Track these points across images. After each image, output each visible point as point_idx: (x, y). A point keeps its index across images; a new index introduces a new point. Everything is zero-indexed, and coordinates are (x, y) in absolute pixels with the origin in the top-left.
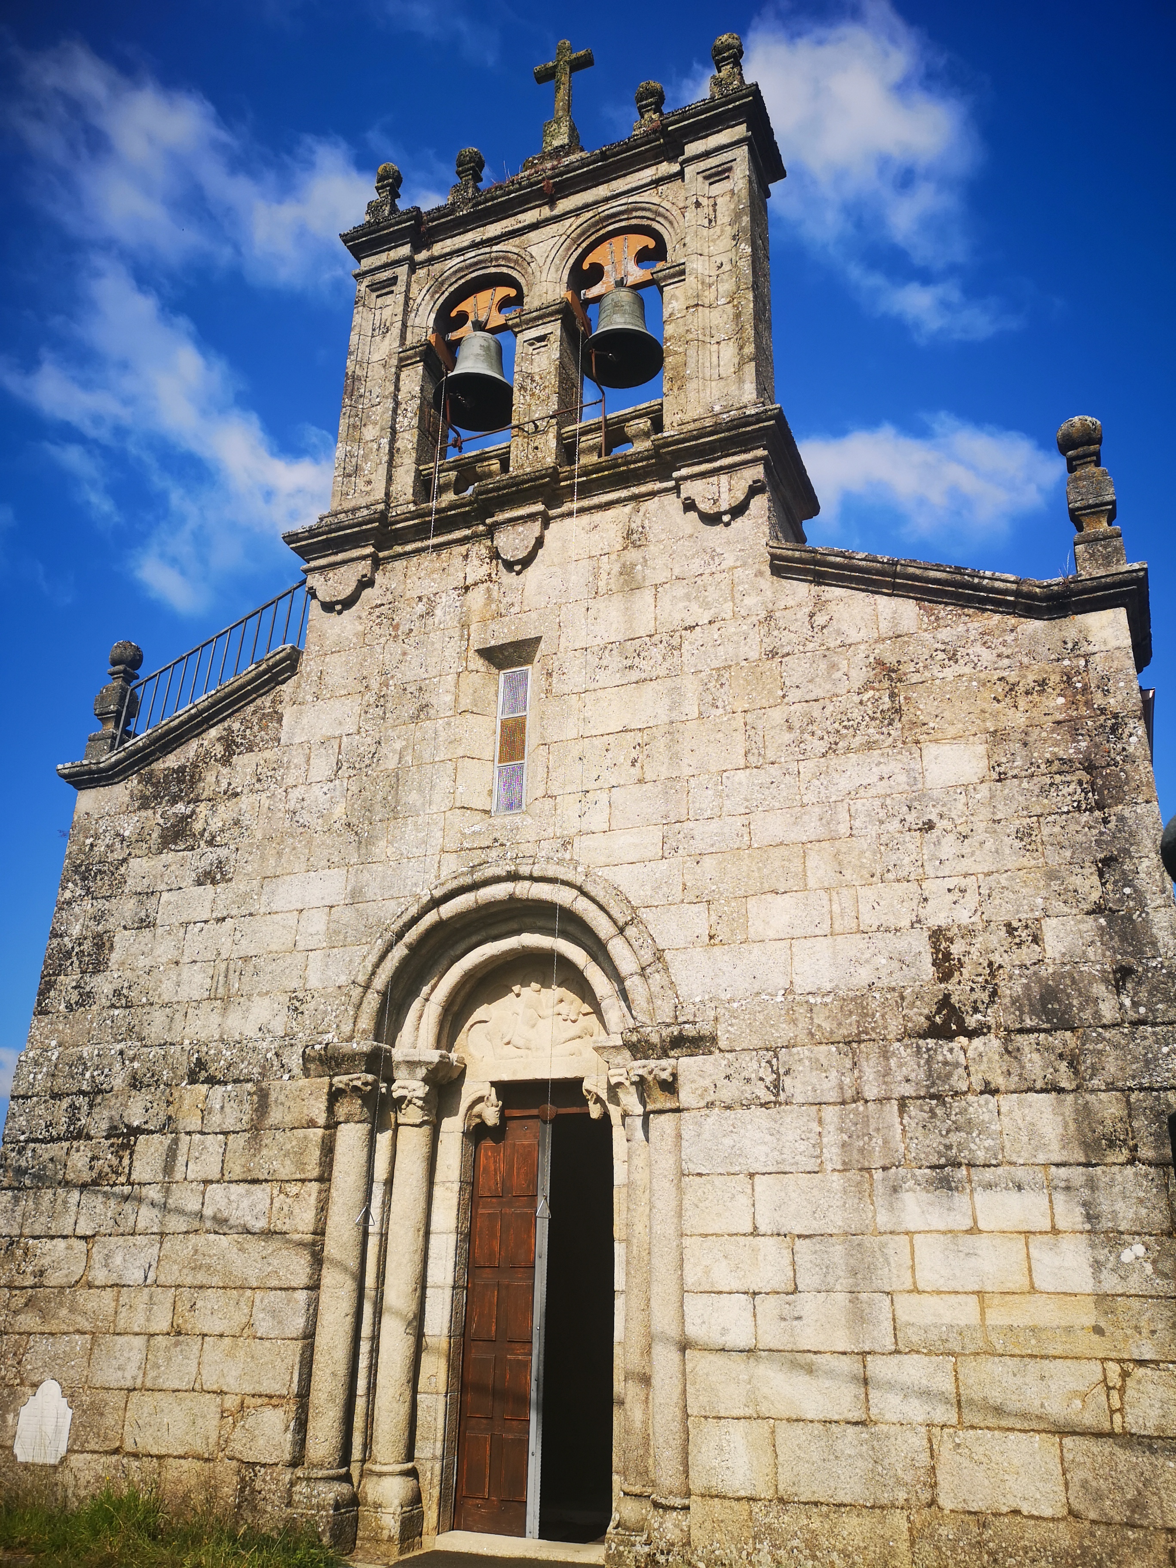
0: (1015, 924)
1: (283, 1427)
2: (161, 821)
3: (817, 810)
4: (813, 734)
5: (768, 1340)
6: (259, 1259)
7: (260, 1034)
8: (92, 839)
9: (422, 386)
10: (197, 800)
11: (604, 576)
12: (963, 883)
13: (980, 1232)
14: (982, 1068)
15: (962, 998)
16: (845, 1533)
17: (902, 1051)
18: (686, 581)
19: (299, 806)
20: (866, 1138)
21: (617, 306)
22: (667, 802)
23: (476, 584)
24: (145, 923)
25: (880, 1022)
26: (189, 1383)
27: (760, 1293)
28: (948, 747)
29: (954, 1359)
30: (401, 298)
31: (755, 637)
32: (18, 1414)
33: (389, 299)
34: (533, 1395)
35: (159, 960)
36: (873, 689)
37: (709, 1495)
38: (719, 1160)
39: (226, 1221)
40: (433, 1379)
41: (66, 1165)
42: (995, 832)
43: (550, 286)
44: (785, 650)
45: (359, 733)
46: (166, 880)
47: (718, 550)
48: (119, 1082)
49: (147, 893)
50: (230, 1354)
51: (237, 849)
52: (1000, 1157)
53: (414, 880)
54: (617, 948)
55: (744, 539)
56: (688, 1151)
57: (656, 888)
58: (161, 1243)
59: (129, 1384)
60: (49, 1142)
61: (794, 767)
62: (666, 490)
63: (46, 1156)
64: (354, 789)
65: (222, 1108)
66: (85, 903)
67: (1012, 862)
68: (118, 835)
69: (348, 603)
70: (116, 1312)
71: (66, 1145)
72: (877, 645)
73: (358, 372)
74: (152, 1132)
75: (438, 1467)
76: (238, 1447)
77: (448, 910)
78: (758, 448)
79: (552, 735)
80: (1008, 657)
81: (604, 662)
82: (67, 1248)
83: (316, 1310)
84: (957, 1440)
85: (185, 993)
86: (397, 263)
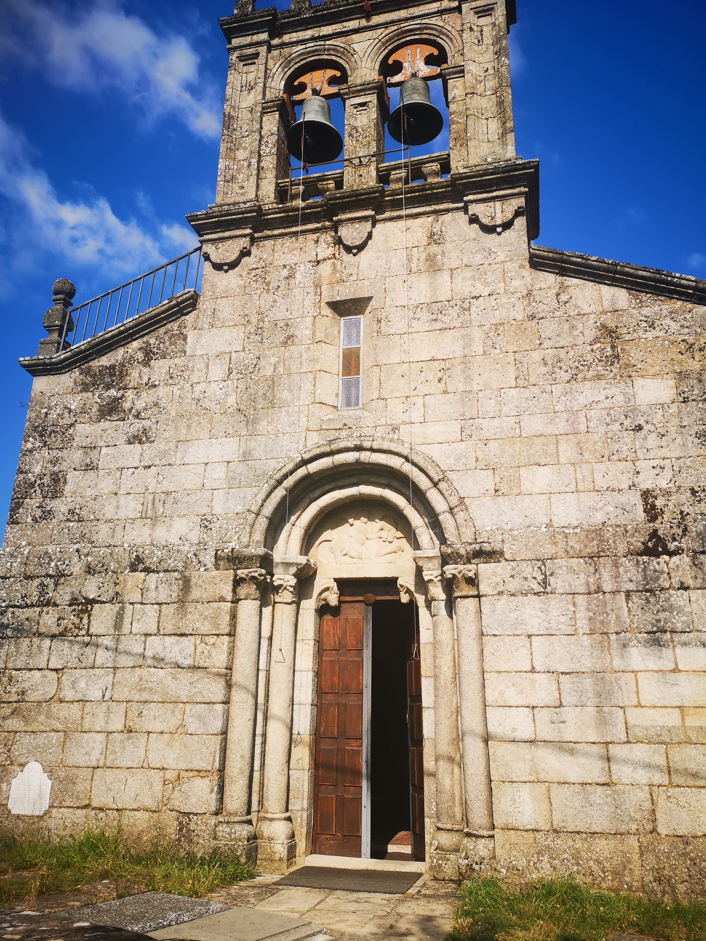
0: (696, 489)
1: (209, 790)
2: (99, 401)
3: (565, 415)
4: (561, 368)
5: (543, 735)
6: (188, 684)
7: (180, 542)
8: (46, 410)
9: (278, 127)
10: (125, 388)
11: (415, 261)
12: (662, 463)
13: (680, 671)
14: (679, 574)
15: (665, 532)
16: (598, 850)
17: (627, 563)
18: (472, 268)
19: (202, 396)
20: (605, 615)
21: (415, 89)
22: (463, 405)
23: (324, 260)
24: (90, 467)
25: (613, 545)
26: (139, 763)
27: (537, 707)
28: (650, 380)
29: (665, 746)
30: (262, 68)
31: (520, 306)
32: (10, 784)
33: (252, 68)
34: (364, 771)
35: (102, 491)
36: (600, 342)
37: (507, 828)
38: (508, 627)
39: (163, 660)
40: (300, 761)
41: (38, 623)
42: (682, 433)
43: (368, 72)
44: (541, 315)
45: (244, 351)
46: (104, 439)
47: (493, 250)
48: (77, 568)
49: (91, 447)
50: (169, 744)
51: (157, 422)
52: (691, 627)
53: (288, 448)
54: (433, 496)
55: (511, 244)
56: (487, 621)
57: (458, 460)
58: (115, 674)
59: (94, 764)
60: (24, 608)
61: (548, 388)
62: (457, 209)
63: (23, 617)
64: (242, 386)
65: (157, 587)
66: (43, 452)
67: (693, 452)
68: (66, 408)
69: (233, 265)
70: (82, 718)
71: (38, 609)
72: (602, 316)
73: (232, 113)
74: (104, 602)
75: (305, 815)
76: (177, 803)
77: (314, 467)
78: (521, 186)
79: (383, 359)
80: (687, 327)
81: (417, 316)
82: (43, 677)
83: (228, 717)
84: (669, 794)
85: (122, 514)
86: (259, 44)
